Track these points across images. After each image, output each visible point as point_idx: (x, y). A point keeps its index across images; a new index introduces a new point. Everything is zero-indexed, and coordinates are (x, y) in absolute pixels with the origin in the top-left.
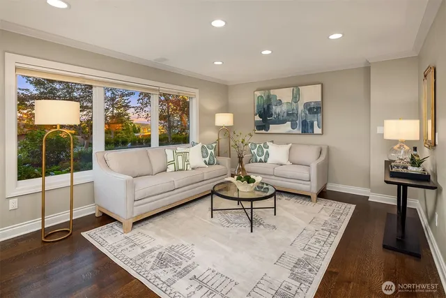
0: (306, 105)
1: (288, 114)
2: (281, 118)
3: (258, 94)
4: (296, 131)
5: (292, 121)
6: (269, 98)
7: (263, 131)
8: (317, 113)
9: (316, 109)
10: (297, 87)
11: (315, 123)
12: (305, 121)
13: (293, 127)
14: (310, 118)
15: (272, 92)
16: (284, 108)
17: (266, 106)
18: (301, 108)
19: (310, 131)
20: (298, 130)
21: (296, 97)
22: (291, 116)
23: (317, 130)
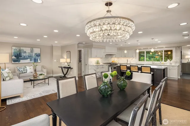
0: (36, 54)
1: (29, 56)
2: (26, 57)
3: (14, 48)
4: (32, 62)
5: (30, 59)
6: (20, 50)
7: (17, 62)
8: (39, 56)
9: (38, 55)
10: (32, 48)
11: (39, 59)
12: (35, 59)
13: (31, 60)
14: (37, 58)
15: (22, 48)
16: (27, 54)
17: (18, 53)
18: (34, 54)
19: (37, 61)
20: (33, 61)
21: (32, 51)
22: (30, 57)
23: (39, 61)
